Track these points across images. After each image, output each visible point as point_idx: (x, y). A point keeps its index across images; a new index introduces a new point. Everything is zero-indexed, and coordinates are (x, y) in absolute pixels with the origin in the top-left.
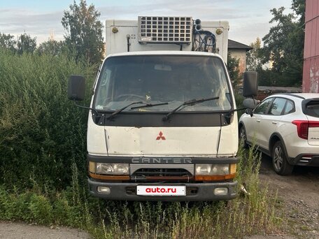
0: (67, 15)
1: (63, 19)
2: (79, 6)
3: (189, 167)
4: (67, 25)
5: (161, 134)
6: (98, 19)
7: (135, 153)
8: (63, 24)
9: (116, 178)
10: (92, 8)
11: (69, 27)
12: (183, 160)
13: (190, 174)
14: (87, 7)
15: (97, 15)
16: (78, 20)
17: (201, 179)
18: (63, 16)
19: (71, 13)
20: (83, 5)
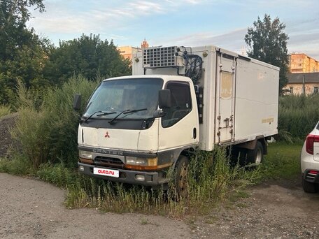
0: (251, 32)
1: (247, 36)
2: (262, 21)
3: (122, 158)
4: (250, 41)
5: (107, 133)
6: (283, 31)
7: (95, 145)
8: (246, 40)
9: (87, 161)
10: (276, 21)
11: (252, 43)
12: (118, 152)
13: (122, 163)
14: (272, 21)
15: (281, 28)
16: (261, 35)
17: (131, 167)
18: (247, 33)
19: (255, 29)
20: (267, 19)
